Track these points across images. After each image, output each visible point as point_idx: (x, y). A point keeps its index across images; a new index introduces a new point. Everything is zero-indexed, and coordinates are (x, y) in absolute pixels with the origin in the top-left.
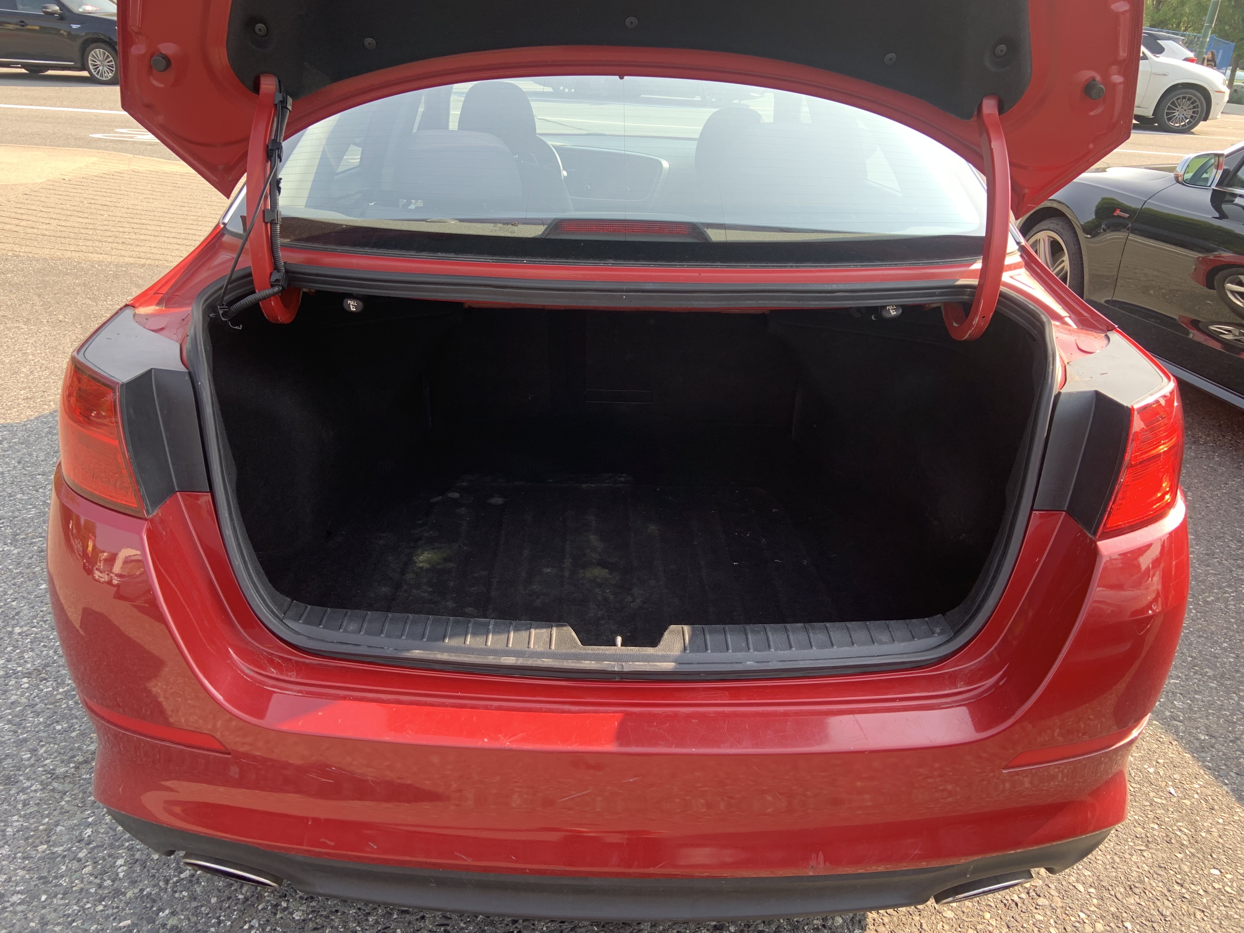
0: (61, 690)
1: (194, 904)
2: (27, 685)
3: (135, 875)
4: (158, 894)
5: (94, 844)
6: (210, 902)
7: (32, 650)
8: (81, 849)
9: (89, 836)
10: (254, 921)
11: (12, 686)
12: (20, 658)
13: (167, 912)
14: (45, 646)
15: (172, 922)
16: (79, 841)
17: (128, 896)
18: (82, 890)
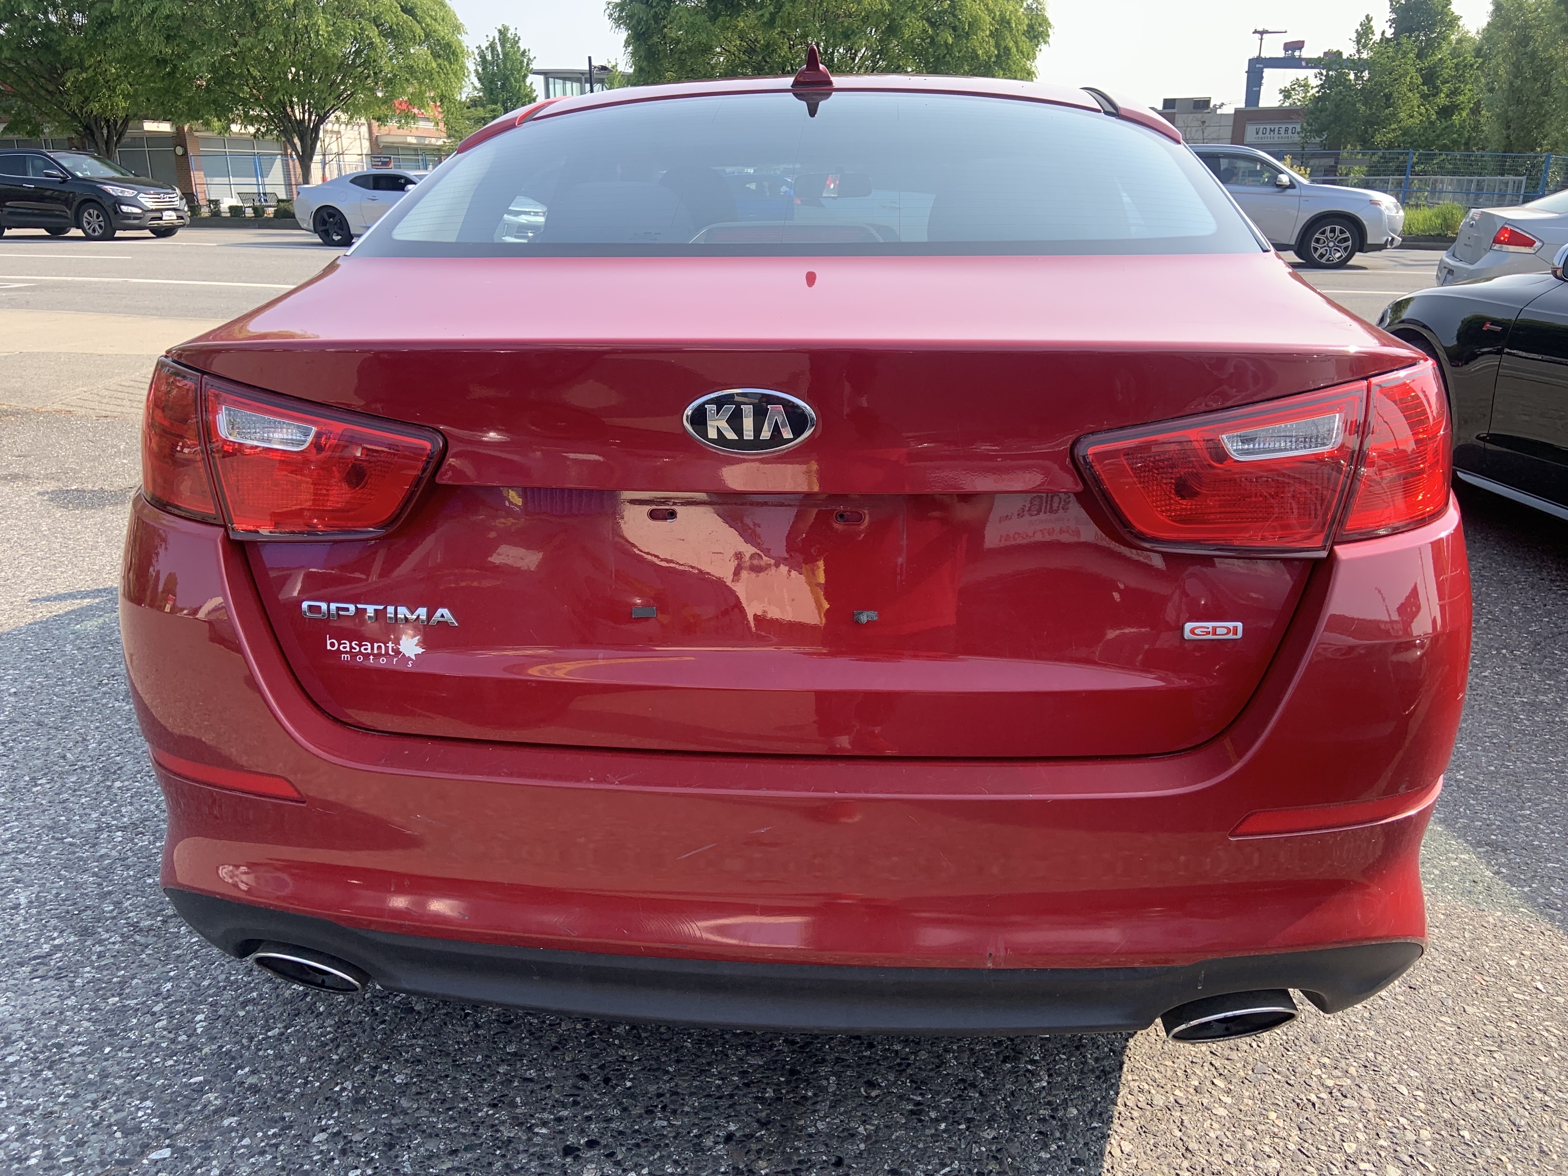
0: (158, 844)
1: (279, 1063)
2: (120, 839)
3: (215, 1031)
4: (240, 1051)
5: (173, 998)
6: (298, 1062)
7: (131, 804)
8: (158, 1002)
9: (168, 990)
10: (348, 1083)
11: (104, 839)
12: (116, 812)
13: (247, 1070)
14: (146, 801)
15: (252, 1080)
16: (156, 996)
17: (204, 1052)
18: (152, 1043)
